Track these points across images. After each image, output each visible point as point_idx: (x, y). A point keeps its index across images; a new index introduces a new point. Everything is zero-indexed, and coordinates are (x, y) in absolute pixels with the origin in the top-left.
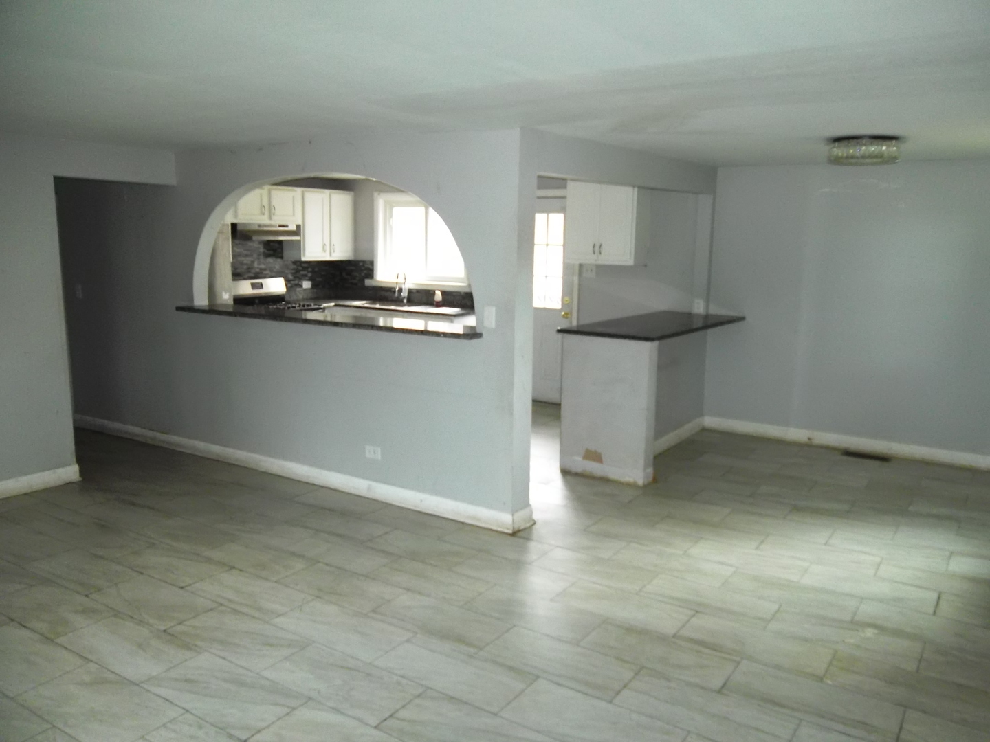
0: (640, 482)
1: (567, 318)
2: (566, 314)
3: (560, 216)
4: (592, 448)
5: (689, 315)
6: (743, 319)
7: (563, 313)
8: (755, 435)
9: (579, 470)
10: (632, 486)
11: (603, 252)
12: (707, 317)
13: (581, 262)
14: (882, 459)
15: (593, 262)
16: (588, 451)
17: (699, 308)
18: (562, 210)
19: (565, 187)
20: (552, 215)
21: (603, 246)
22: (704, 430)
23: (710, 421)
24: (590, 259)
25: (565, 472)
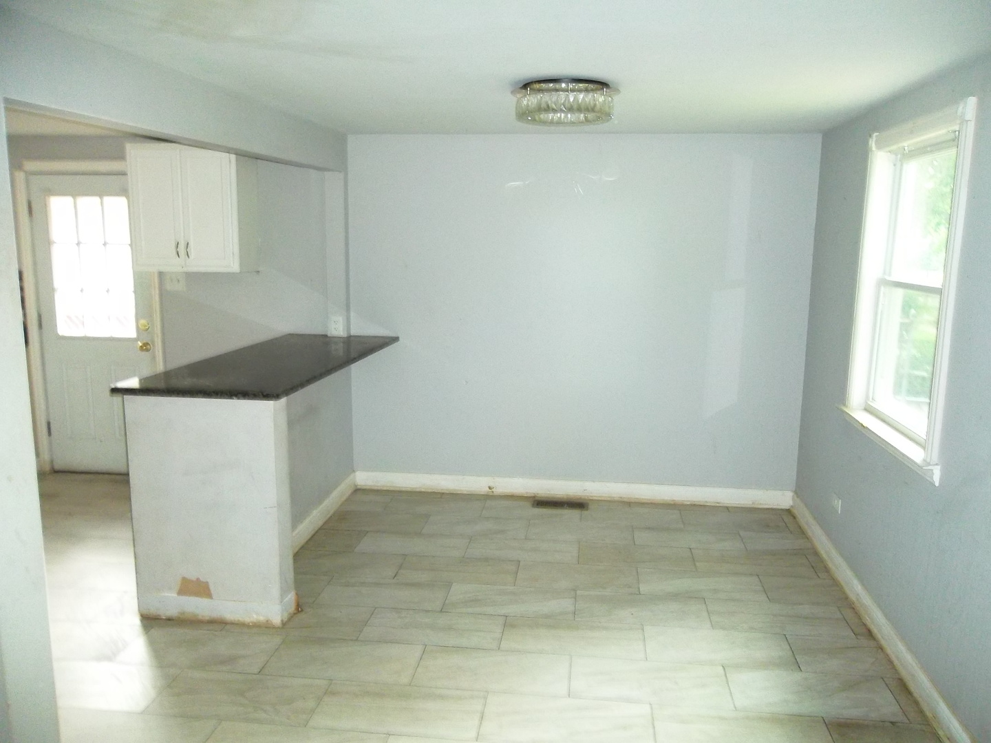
0: (277, 620)
1: (147, 350)
2: (146, 344)
3: (121, 202)
4: (192, 574)
5: (325, 339)
6: (396, 339)
7: (140, 344)
8: (423, 490)
9: (172, 611)
10: (264, 628)
11: (192, 255)
12: (349, 340)
13: (162, 269)
14: (578, 504)
15: (179, 269)
16: (185, 582)
17: (337, 328)
18: (124, 192)
19: (121, 157)
20: (108, 200)
21: (191, 244)
22: (357, 491)
23: (363, 478)
24: (175, 265)
25: (150, 621)
